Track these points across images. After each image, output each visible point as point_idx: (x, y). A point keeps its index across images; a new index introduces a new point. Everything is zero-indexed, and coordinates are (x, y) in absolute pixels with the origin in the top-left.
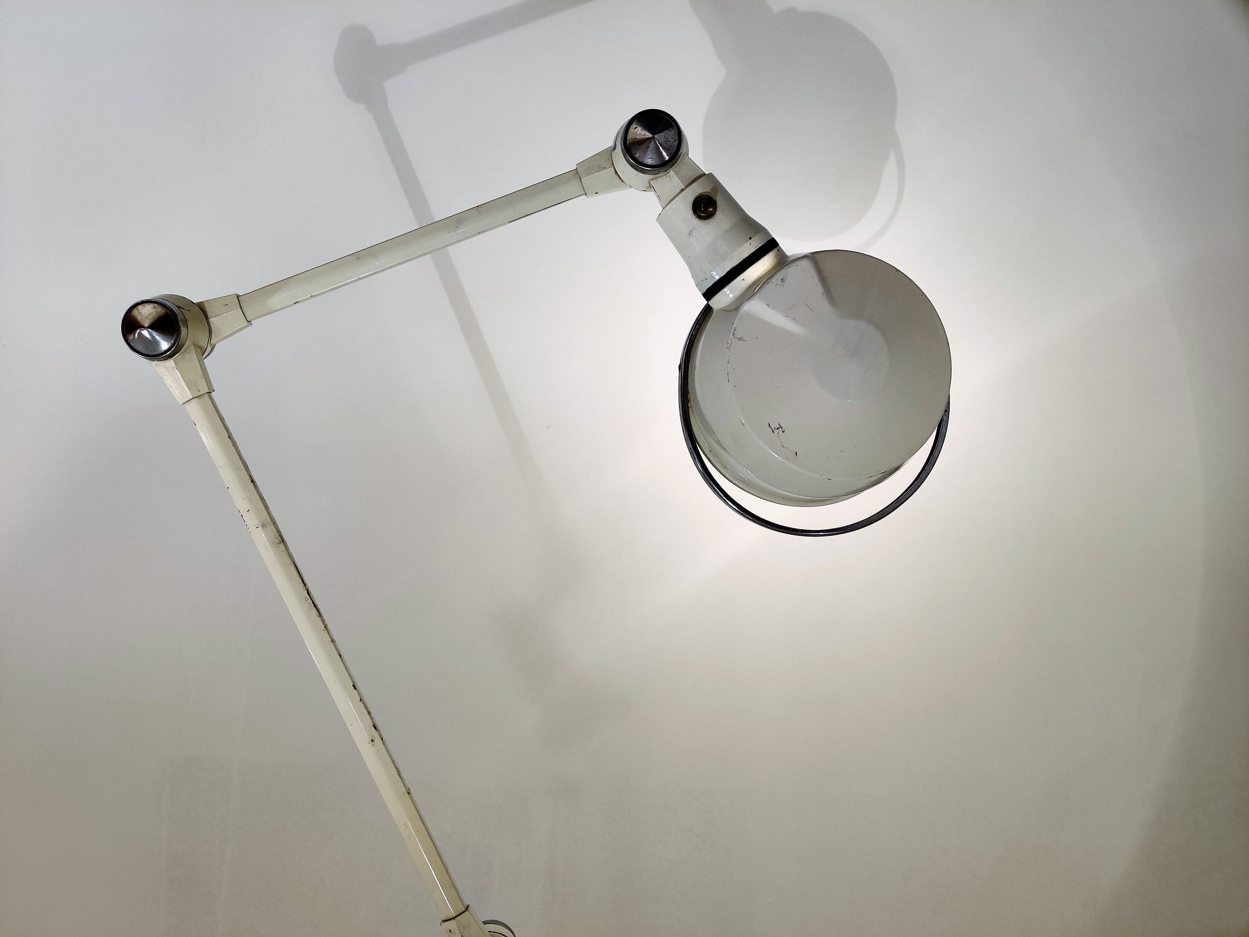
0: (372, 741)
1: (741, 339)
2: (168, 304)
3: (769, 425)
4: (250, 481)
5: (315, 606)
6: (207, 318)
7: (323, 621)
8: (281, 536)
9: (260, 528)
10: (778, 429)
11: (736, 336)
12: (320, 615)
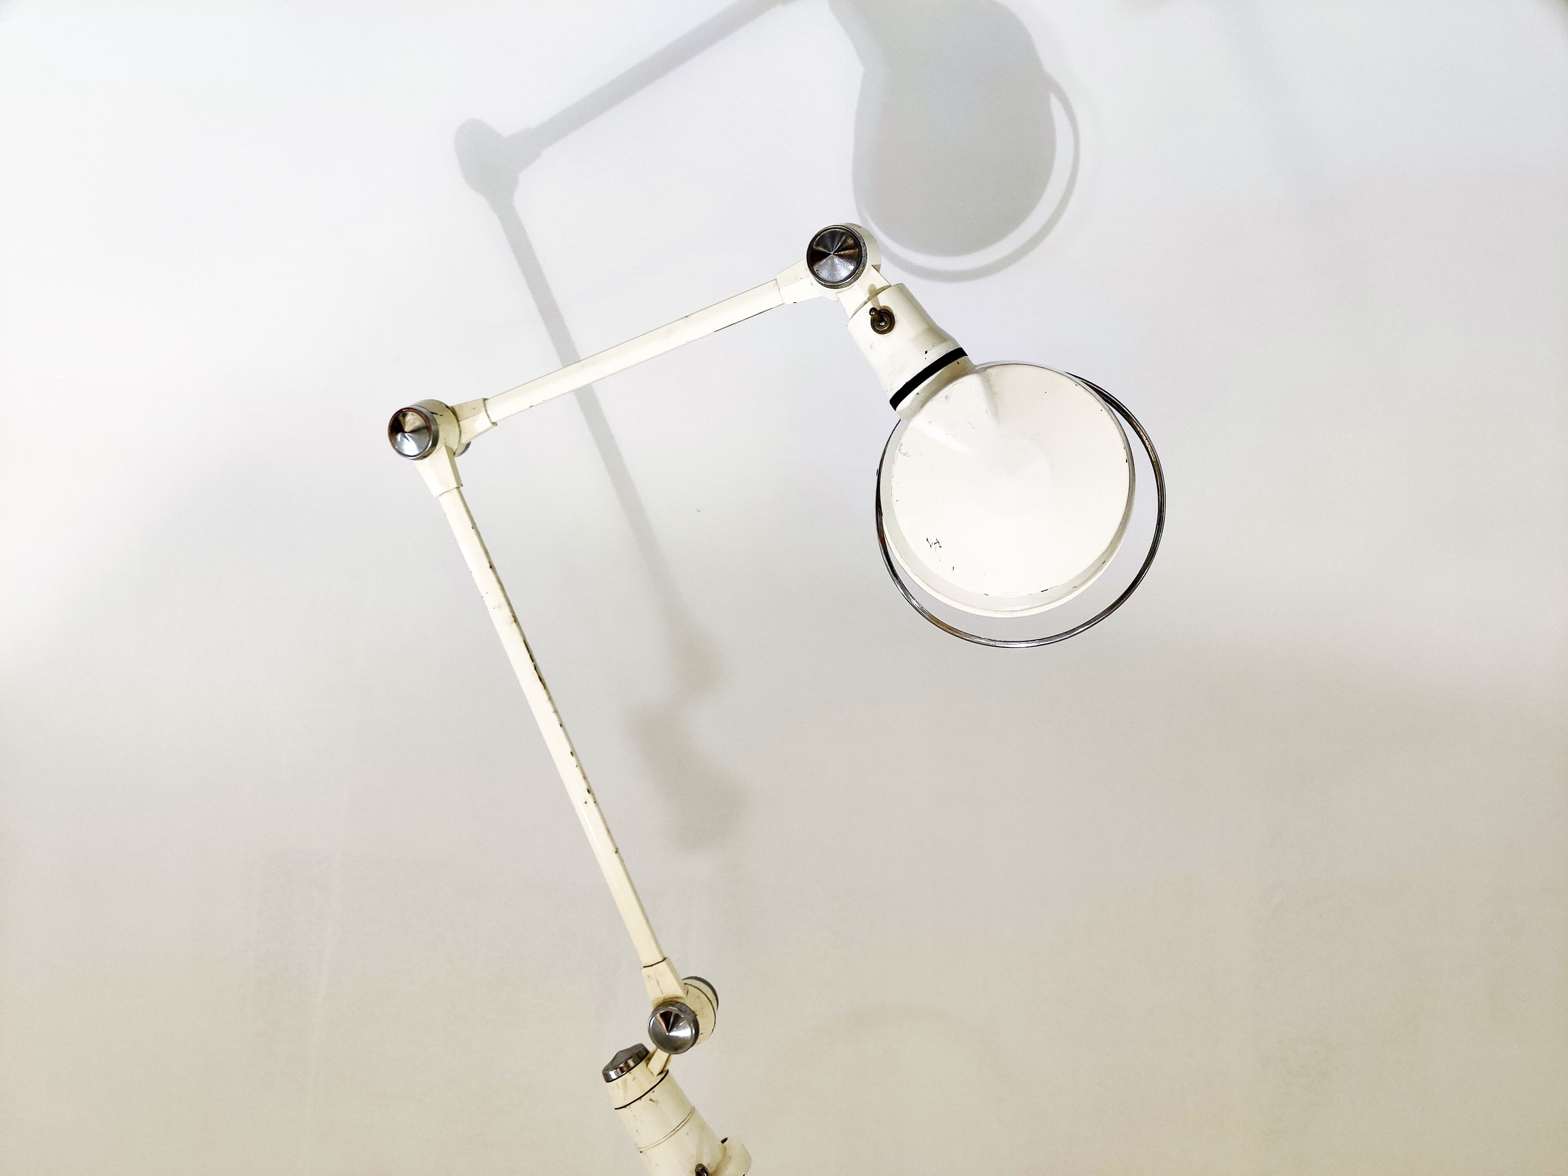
0: (586, 803)
1: (907, 454)
2: (421, 409)
3: (927, 540)
4: (489, 566)
5: (541, 680)
6: (458, 421)
7: (548, 693)
8: (514, 617)
9: (496, 608)
10: (936, 543)
11: (901, 452)
12: (545, 687)
